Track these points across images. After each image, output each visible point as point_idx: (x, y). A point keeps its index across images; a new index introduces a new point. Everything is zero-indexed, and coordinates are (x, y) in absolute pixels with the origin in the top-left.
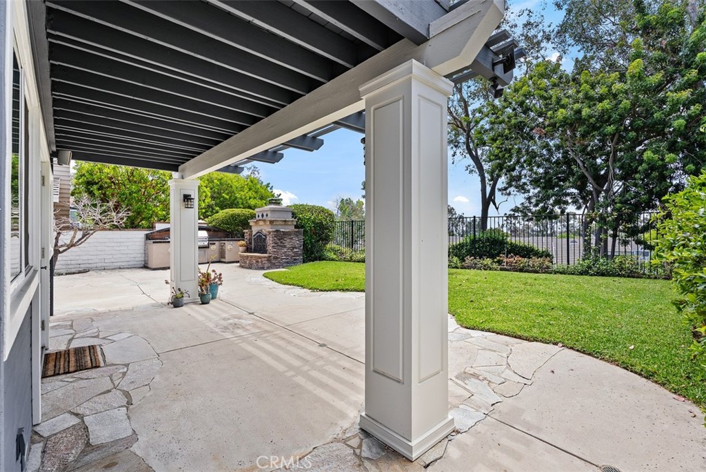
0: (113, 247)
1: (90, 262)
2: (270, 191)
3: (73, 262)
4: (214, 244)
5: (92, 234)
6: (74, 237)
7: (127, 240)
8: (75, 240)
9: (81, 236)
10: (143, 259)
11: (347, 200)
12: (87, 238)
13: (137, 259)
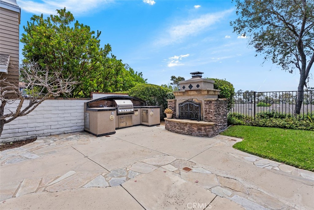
0: (58, 114)
1: (37, 129)
2: (141, 77)
3: (20, 130)
4: (137, 110)
5: (40, 103)
6: (20, 106)
7: (70, 108)
8: (22, 110)
9: (28, 105)
10: (83, 124)
11: (164, 85)
12: (35, 107)
13: (78, 124)
